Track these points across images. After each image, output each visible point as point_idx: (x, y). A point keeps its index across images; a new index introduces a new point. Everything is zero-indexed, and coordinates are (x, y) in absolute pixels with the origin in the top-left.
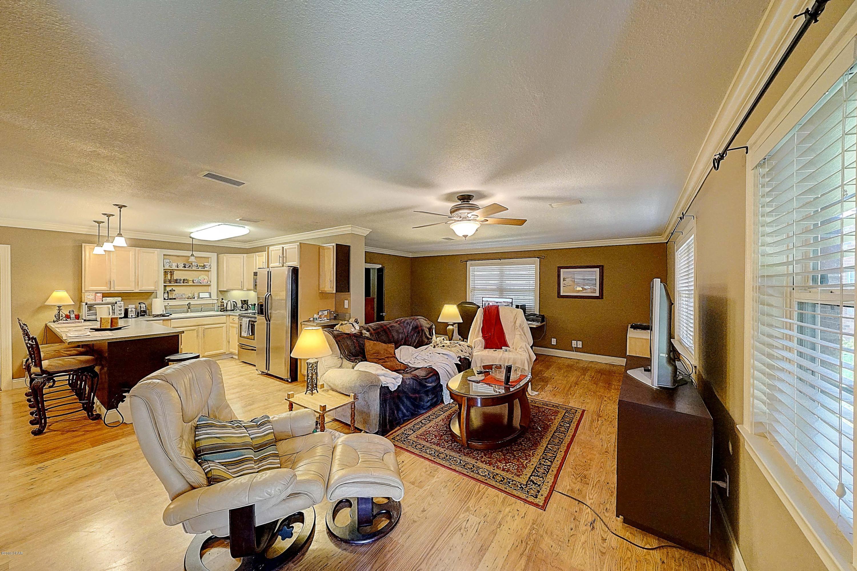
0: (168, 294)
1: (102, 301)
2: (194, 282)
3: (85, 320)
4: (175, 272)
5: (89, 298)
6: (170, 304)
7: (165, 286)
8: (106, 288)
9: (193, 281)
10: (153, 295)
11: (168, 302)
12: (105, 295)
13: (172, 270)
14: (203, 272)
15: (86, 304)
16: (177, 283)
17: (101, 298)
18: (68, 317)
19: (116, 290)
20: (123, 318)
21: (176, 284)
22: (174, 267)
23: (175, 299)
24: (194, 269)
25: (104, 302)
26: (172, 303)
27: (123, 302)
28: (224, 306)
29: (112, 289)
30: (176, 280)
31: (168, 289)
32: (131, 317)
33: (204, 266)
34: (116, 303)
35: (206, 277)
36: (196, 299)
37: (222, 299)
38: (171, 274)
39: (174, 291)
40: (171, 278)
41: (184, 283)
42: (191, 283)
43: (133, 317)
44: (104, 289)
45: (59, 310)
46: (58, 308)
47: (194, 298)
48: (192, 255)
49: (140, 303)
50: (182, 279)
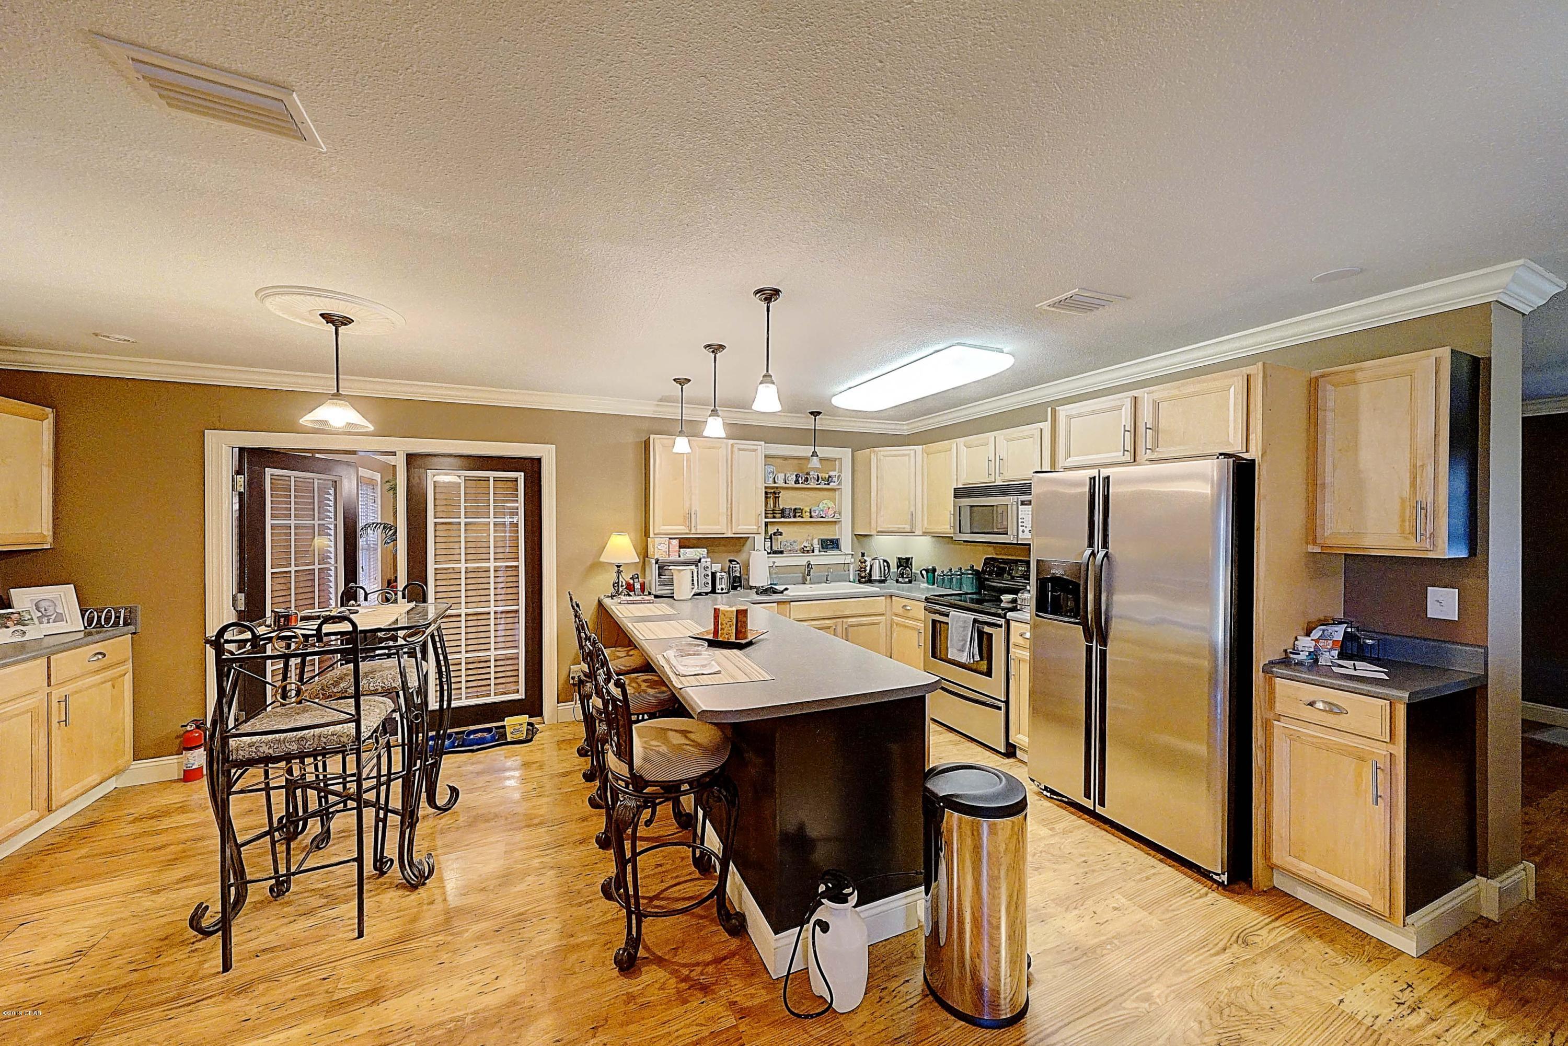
0: (771, 541)
1: (680, 556)
2: (813, 514)
3: (656, 597)
4: (783, 494)
5: (660, 549)
6: (776, 564)
7: (766, 524)
8: (684, 527)
9: (810, 513)
10: (749, 542)
11: (774, 560)
12: (685, 543)
13: (777, 488)
14: (826, 493)
15: (657, 563)
16: (783, 517)
17: (677, 548)
18: (630, 587)
19: (699, 531)
20: (710, 592)
21: (782, 520)
22: (781, 483)
23: (782, 552)
24: (813, 485)
25: (682, 558)
26: (780, 560)
27: (709, 560)
28: (865, 571)
29: (693, 531)
30: (783, 511)
31: (772, 530)
32: (720, 591)
33: (829, 480)
34: (700, 561)
35: (831, 505)
36: (816, 552)
37: (863, 555)
38: (776, 497)
39: (781, 534)
40: (775, 506)
41: (795, 517)
42: (807, 518)
43: (723, 591)
44: (681, 529)
45: (619, 572)
46: (616, 569)
47: (813, 551)
48: (814, 454)
49: (731, 561)
50: (793, 508)
